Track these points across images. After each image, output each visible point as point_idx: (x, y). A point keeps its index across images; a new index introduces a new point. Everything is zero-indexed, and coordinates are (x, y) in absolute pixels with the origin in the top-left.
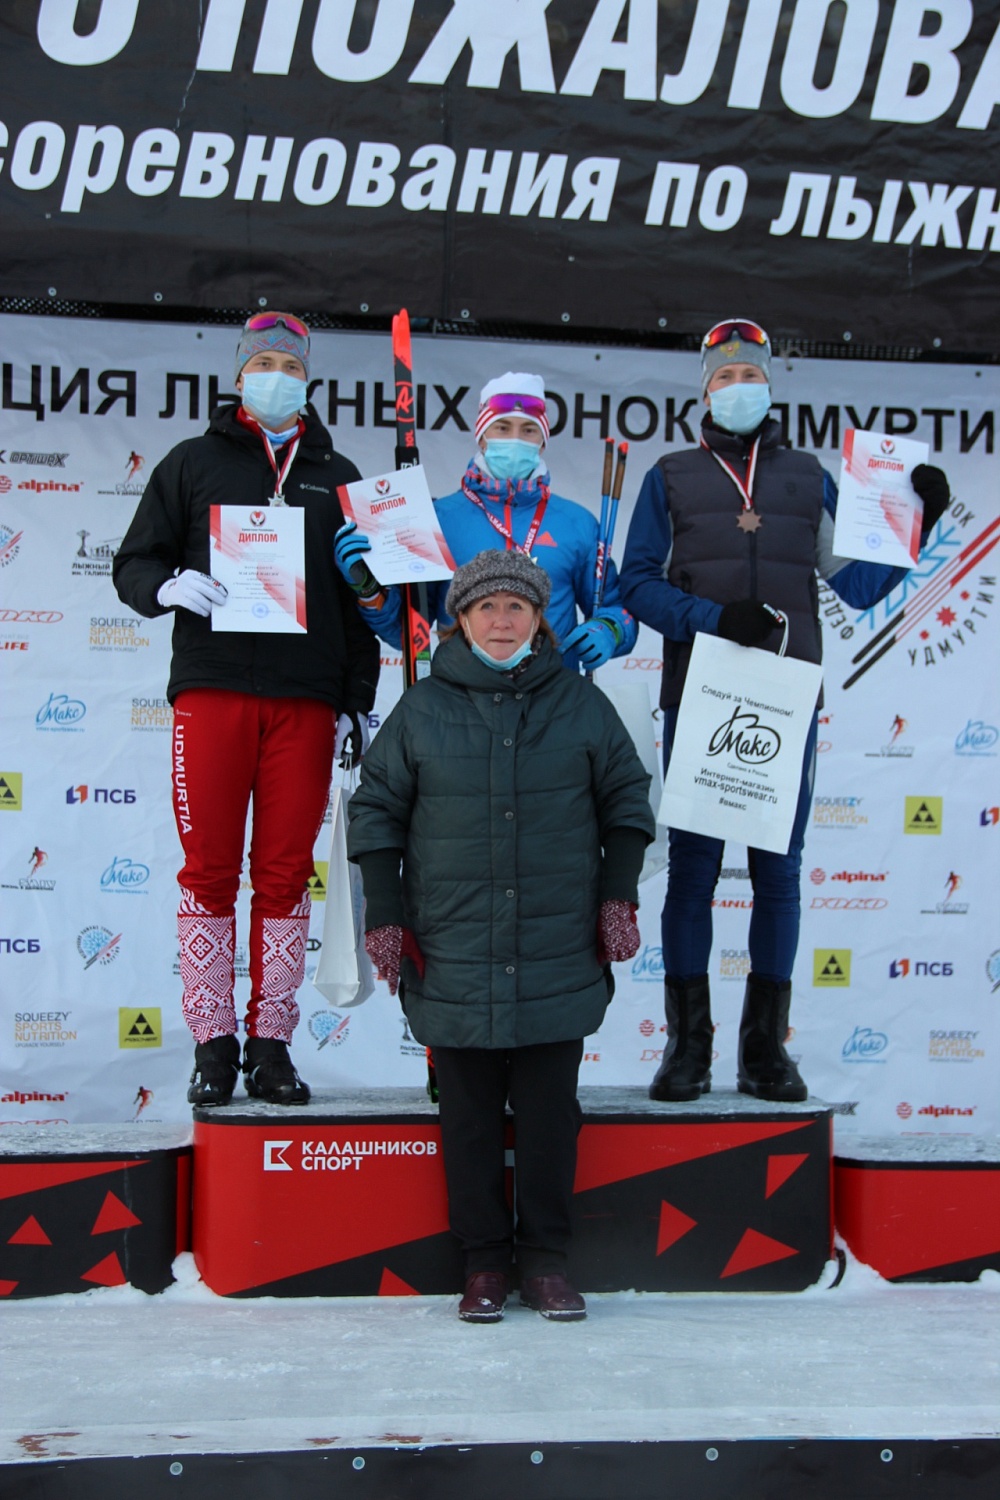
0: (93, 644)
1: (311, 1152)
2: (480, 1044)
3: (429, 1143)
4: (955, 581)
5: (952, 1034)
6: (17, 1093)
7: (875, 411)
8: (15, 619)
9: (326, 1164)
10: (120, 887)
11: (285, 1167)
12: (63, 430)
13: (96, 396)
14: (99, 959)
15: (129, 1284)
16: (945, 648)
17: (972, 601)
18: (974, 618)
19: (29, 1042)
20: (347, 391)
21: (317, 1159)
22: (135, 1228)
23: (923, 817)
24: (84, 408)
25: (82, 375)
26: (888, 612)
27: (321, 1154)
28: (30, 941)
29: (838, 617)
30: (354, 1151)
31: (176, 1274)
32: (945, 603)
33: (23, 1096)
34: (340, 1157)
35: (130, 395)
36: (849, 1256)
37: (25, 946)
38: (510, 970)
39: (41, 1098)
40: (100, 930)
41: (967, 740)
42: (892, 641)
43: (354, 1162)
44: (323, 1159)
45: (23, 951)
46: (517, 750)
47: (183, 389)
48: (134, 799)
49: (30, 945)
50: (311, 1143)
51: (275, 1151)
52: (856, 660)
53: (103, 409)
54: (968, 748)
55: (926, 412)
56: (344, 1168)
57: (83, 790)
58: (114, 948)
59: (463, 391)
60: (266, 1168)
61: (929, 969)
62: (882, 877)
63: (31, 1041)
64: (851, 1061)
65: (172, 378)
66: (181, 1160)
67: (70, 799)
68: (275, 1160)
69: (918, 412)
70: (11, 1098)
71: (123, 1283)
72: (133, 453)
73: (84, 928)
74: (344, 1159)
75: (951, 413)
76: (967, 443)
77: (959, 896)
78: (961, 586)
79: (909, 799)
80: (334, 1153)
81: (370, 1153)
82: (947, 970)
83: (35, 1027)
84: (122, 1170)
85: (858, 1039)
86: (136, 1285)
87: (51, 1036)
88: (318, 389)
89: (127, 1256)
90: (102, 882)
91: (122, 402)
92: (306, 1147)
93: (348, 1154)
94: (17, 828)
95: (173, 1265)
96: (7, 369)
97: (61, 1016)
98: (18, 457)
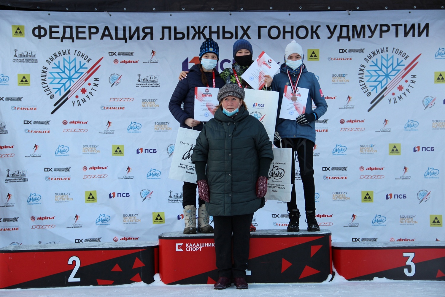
0: (143, 107)
1: (188, 246)
2: (222, 215)
4: (403, 77)
5: (407, 216)
6: (124, 237)
7: (376, 26)
8: (120, 101)
9: (192, 249)
10: (152, 177)
11: (181, 250)
12: (133, 45)
13: (142, 34)
14: (147, 198)
15: (142, 281)
17: (409, 83)
18: (410, 88)
19: (127, 223)
20: (214, 29)
21: (190, 248)
22: (143, 267)
23: (395, 150)
24: (138, 38)
25: (138, 29)
26: (382, 87)
27: (191, 247)
28: (127, 194)
29: (366, 90)
30: (200, 246)
31: (155, 279)
32: (400, 84)
33: (126, 238)
34: (196, 247)
35: (151, 34)
36: (337, 274)
37: (125, 195)
38: (230, 195)
39: (131, 239)
40: (147, 190)
41: (408, 126)
42: (383, 96)
43: (199, 249)
44: (191, 248)
45: (125, 196)
46: (232, 138)
47: (166, 31)
48: (156, 152)
49: (127, 195)
50: (188, 244)
51: (179, 246)
52: (371, 103)
53: (144, 38)
54: (409, 128)
55: (393, 25)
57: (141, 149)
58: (151, 195)
59: (249, 27)
60: (176, 251)
61: (398, 196)
62: (382, 169)
63: (128, 222)
64: (375, 225)
65: (163, 28)
66: (155, 249)
67: (138, 152)
68: (179, 248)
69: (390, 25)
70: (123, 239)
72: (153, 51)
73: (142, 189)
74: (197, 248)
75: (401, 25)
76: (406, 34)
77: (407, 174)
78: (405, 79)
79: (390, 145)
80: (194, 246)
82: (404, 197)
83: (129, 218)
84: (140, 252)
85: (377, 218)
86: (144, 282)
87: (133, 220)
88: (206, 29)
89: (142, 274)
90: (147, 176)
91: (149, 36)
92: (187, 245)
93: (198, 247)
94: (123, 161)
95: (154, 277)
96: (116, 28)
97: (136, 215)
98: (120, 54)
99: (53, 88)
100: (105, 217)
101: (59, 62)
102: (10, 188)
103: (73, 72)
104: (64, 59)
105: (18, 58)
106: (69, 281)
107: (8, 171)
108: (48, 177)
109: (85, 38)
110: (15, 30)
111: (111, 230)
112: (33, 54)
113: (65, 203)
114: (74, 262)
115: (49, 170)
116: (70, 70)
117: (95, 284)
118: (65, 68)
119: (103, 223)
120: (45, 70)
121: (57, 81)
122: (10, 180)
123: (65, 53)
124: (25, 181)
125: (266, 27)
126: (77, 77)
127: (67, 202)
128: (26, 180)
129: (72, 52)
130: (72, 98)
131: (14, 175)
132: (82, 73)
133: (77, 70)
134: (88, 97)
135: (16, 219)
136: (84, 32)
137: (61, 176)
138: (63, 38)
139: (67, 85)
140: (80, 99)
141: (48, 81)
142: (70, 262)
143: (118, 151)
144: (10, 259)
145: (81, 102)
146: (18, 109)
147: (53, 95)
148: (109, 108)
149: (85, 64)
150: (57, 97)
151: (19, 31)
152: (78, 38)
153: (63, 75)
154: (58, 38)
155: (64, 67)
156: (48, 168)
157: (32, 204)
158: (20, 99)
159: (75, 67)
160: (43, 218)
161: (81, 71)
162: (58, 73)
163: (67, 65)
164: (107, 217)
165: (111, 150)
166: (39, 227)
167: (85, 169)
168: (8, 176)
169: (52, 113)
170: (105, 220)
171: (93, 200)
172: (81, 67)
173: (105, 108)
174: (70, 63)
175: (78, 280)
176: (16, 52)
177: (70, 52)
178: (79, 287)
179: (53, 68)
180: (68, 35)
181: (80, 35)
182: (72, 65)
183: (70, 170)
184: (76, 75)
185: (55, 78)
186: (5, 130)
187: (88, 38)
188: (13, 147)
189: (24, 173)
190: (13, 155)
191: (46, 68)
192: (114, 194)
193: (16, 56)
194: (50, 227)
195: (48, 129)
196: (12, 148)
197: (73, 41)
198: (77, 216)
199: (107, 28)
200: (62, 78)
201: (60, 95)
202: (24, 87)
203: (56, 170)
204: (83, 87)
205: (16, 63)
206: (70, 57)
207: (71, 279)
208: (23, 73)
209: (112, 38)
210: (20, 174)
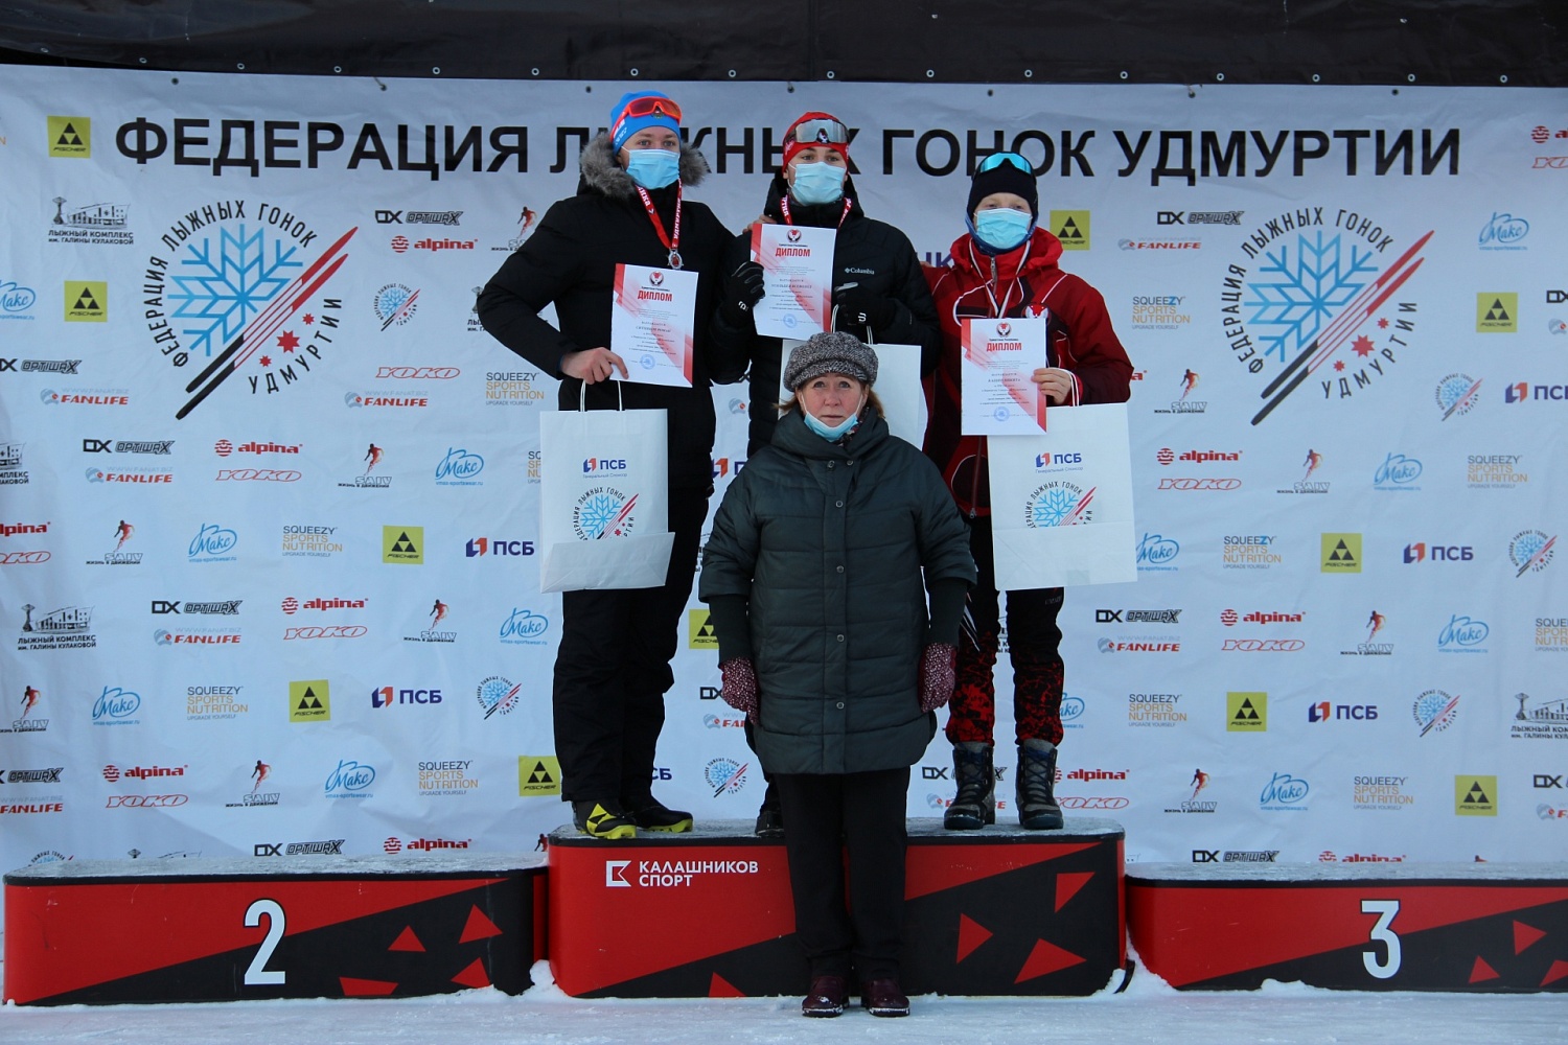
0: (490, 399)
1: (647, 871)
2: (814, 770)
3: (751, 863)
4: (1371, 309)
5: (1378, 780)
6: (422, 841)
7: (1283, 135)
8: (413, 376)
9: (661, 881)
10: (518, 638)
11: (624, 883)
12: (458, 188)
13: (489, 153)
14: (499, 709)
15: (492, 987)
16: (1362, 379)
17: (1391, 330)
18: (1393, 346)
19: (432, 790)
20: (735, 138)
21: (652, 876)
22: (496, 936)
23: (1341, 554)
24: (477, 166)
25: (475, 133)
26: (1300, 343)
27: (656, 873)
28: (432, 692)
29: (1247, 350)
31: (534, 978)
32: (1361, 333)
33: (428, 843)
34: (673, 875)
35: (522, 151)
36: (1140, 967)
37: (427, 697)
39: (446, 845)
40: (499, 681)
41: (1387, 474)
42: (1305, 373)
43: (685, 879)
44: (658, 877)
45: (426, 701)
46: (847, 511)
47: (573, 141)
48: (532, 551)
49: (432, 696)
50: (647, 863)
51: (616, 870)
52: (1265, 395)
53: (495, 167)
54: (1389, 483)
55: (1338, 134)
56: (676, 885)
58: (513, 698)
60: (608, 885)
61: (1351, 712)
62: (1299, 618)
63: (435, 789)
64: (1270, 808)
65: (563, 133)
66: (536, 879)
67: (470, 552)
68: (616, 878)
69: (1330, 135)
70: (417, 845)
71: (487, 985)
72: (525, 209)
73: (484, 679)
74: (676, 876)
75: (1366, 134)
76: (1383, 165)
77: (1382, 637)
78: (1378, 314)
79: (1325, 537)
80: (667, 872)
81: (699, 871)
82: (1371, 713)
83: (438, 775)
84: (485, 887)
85: (1277, 785)
86: (499, 987)
87: (453, 783)
88: (707, 137)
89: (490, 962)
90: (502, 634)
91: (514, 158)
92: (643, 866)
93: (679, 873)
94: (419, 582)
95: (531, 971)
96: (403, 131)
97: (463, 766)
98: (414, 217)
99: (186, 332)
100: (356, 771)
101: (206, 241)
102: (35, 667)
103: (252, 276)
104: (224, 234)
105: (67, 229)
106: (246, 983)
107: (29, 609)
108: (164, 632)
109: (296, 164)
110: (60, 131)
111: (378, 814)
112: (118, 216)
113: (223, 719)
114: (265, 919)
115: (168, 607)
116: (242, 272)
117: (335, 993)
118: (227, 264)
119: (350, 792)
120: (159, 269)
121: (198, 306)
122: (34, 640)
123: (225, 213)
124: (84, 645)
125: (909, 134)
126: (266, 295)
127: (229, 717)
128: (88, 642)
129: (251, 209)
130: (248, 366)
131: (47, 624)
132: (283, 282)
133: (265, 271)
134: (304, 364)
135: (52, 775)
136: (293, 144)
137: (210, 631)
138: (222, 161)
139: (233, 320)
140: (274, 368)
141: (168, 307)
142: (252, 919)
143: (404, 546)
144: (51, 906)
145: (280, 380)
146: (64, 399)
147: (185, 355)
148: (373, 401)
149: (294, 249)
150: (199, 362)
151: (71, 137)
152: (271, 162)
153: (220, 288)
154: (204, 162)
155: (224, 258)
156: (164, 603)
157: (109, 724)
158: (71, 367)
159: (260, 259)
160: (147, 773)
161: (280, 273)
162: (202, 280)
163: (233, 253)
164: (363, 771)
165: (380, 544)
166: (130, 800)
167: (289, 606)
168: (28, 628)
169: (181, 415)
170: (357, 779)
171: (317, 713)
172: (281, 262)
173: (359, 399)
174: (242, 247)
175: (278, 978)
176: (60, 205)
177: (243, 209)
178: (280, 1002)
179: (184, 262)
180: (237, 151)
181: (280, 153)
182: (251, 253)
183: (239, 608)
184: (265, 289)
185: (191, 297)
186: (18, 470)
187: (305, 162)
188: (44, 528)
189: (83, 617)
190: (44, 556)
191: (161, 263)
192: (389, 691)
193: (59, 220)
194: (169, 801)
195: (164, 469)
196: (42, 533)
197: (255, 173)
198: (260, 767)
199: (370, 130)
200: (216, 298)
201: (208, 354)
202: (86, 325)
203: (191, 608)
204: (287, 327)
205: (61, 245)
206: (242, 227)
207: (255, 975)
208: (84, 278)
209: (387, 165)
210: (68, 621)
